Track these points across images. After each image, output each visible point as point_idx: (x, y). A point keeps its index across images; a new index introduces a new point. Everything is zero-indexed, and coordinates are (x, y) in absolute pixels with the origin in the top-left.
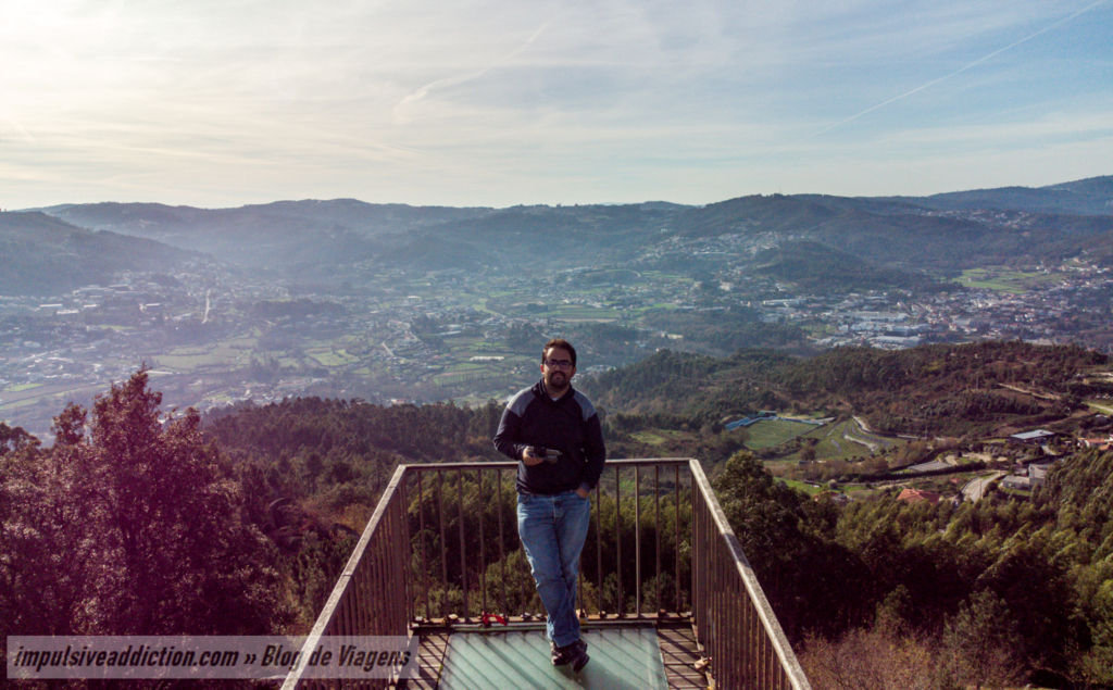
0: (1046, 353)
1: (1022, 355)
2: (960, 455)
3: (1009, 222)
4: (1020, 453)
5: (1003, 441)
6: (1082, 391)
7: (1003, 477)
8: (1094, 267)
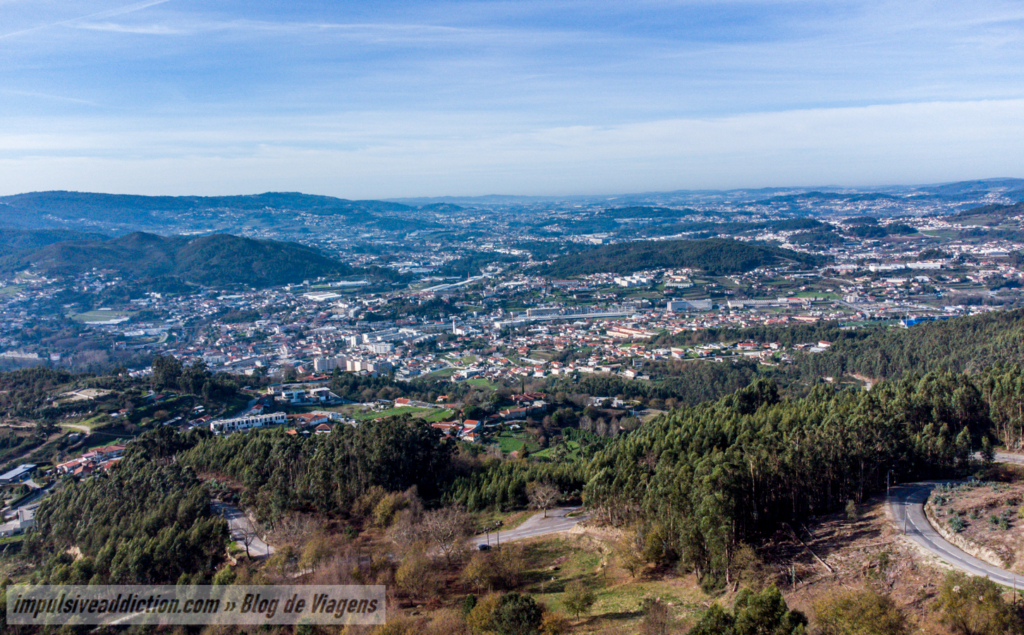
8: (44, 278)
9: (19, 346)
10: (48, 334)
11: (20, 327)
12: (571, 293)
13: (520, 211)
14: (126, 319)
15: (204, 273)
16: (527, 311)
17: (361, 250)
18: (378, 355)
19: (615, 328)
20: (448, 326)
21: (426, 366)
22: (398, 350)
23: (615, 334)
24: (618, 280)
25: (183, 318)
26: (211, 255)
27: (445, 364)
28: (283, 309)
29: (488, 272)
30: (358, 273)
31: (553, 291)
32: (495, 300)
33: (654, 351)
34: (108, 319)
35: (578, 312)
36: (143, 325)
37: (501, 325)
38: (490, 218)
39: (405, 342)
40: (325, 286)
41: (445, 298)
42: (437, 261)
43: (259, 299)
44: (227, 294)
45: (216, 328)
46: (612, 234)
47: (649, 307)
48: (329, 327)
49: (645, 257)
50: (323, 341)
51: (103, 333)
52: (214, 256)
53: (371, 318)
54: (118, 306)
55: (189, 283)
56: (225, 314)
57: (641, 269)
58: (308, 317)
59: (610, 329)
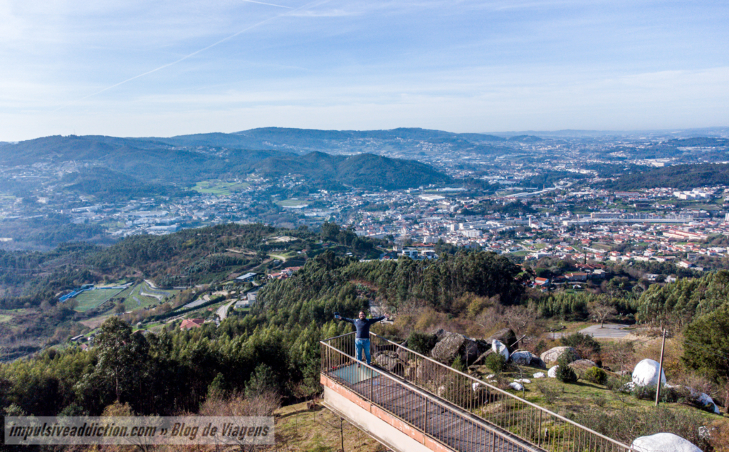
0: (247, 229)
1: (235, 231)
2: (211, 294)
3: (218, 153)
4: (241, 288)
5: (232, 282)
6: (266, 249)
7: (235, 303)
8: (262, 178)
9: (247, 218)
10: (263, 212)
11: (248, 206)
12: (632, 202)
13: (591, 142)
14: (306, 206)
15: (355, 178)
16: (591, 214)
17: (461, 167)
18: (470, 238)
19: (670, 231)
20: (525, 222)
21: (505, 248)
22: (485, 236)
23: (671, 236)
24: (677, 194)
25: (340, 207)
26: (361, 167)
27: (521, 248)
28: (405, 205)
29: (559, 186)
30: (459, 182)
31: (615, 200)
32: (564, 204)
33: (710, 249)
34: (296, 205)
35: (637, 217)
36: (315, 210)
37: (568, 223)
38: (564, 147)
39: (491, 231)
40: (434, 190)
41: (524, 202)
42: (519, 176)
43: (389, 197)
44: (369, 193)
45: (360, 214)
46: (674, 159)
47: (707, 217)
48: (435, 218)
49: (706, 176)
50: (431, 227)
51: (293, 213)
52: (361, 168)
53: (466, 213)
54: (302, 197)
55: (345, 185)
56: (366, 205)
57: (701, 185)
58: (422, 210)
59: (667, 231)
